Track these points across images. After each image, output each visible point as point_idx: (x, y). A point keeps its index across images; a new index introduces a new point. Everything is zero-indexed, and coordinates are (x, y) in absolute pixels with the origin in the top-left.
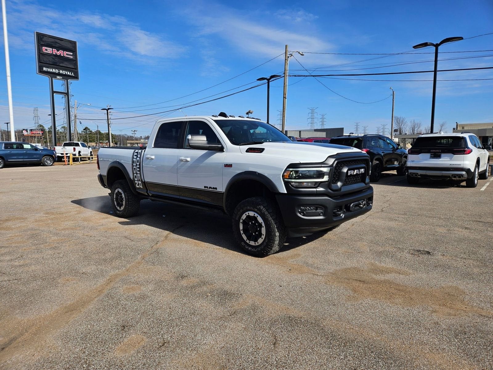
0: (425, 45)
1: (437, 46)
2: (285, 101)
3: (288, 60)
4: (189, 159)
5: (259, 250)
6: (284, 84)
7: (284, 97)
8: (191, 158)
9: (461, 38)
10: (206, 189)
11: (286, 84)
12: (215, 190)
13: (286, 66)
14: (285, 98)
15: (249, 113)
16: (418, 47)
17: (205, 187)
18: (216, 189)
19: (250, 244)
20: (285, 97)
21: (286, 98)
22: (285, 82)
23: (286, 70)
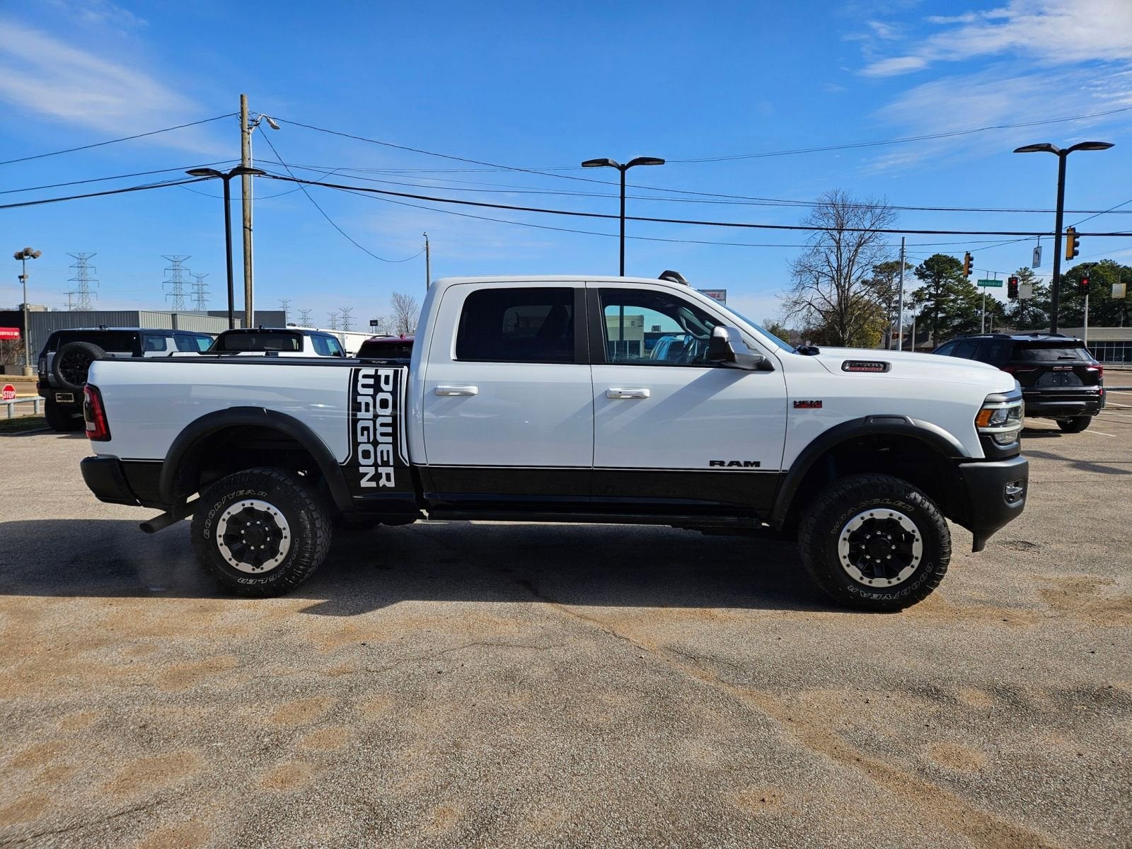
0: (604, 163)
1: (623, 169)
2: (248, 238)
3: (249, 134)
4: (647, 392)
5: (906, 594)
6: (244, 192)
7: (245, 227)
8: (654, 389)
9: (661, 162)
10: (717, 467)
11: (248, 194)
12: (754, 468)
13: (246, 148)
14: (248, 231)
15: (27, 254)
16: (589, 165)
17: (712, 463)
18: (757, 464)
19: (874, 585)
20: (248, 226)
21: (250, 230)
22: (247, 188)
23: (247, 159)
